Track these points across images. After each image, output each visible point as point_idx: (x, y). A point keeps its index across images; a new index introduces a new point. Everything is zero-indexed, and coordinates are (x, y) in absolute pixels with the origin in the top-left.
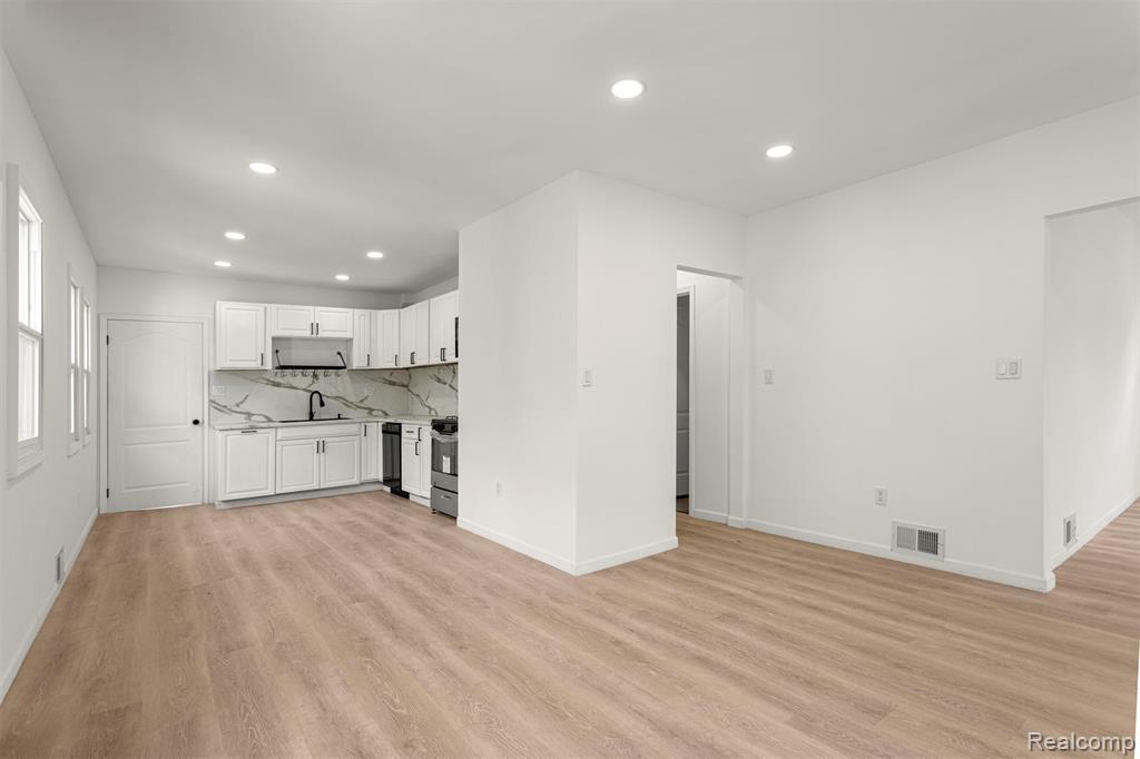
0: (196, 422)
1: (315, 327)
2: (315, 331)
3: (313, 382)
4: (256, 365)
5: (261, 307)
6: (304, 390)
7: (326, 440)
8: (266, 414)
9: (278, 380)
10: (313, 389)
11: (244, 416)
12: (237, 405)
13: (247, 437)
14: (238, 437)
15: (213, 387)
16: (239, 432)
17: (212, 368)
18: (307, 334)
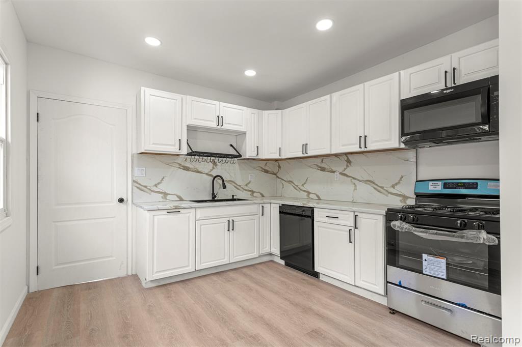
0: (121, 200)
1: (220, 120)
2: (220, 124)
3: (213, 168)
4: (174, 149)
5: (178, 97)
6: (207, 174)
7: (235, 219)
8: (178, 194)
9: (188, 165)
10: (214, 174)
11: (162, 195)
12: (156, 186)
13: (171, 216)
14: (163, 217)
15: (136, 169)
16: (165, 212)
17: (135, 152)
18: (214, 125)
